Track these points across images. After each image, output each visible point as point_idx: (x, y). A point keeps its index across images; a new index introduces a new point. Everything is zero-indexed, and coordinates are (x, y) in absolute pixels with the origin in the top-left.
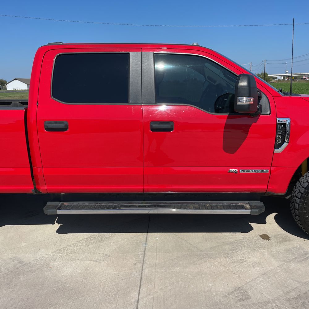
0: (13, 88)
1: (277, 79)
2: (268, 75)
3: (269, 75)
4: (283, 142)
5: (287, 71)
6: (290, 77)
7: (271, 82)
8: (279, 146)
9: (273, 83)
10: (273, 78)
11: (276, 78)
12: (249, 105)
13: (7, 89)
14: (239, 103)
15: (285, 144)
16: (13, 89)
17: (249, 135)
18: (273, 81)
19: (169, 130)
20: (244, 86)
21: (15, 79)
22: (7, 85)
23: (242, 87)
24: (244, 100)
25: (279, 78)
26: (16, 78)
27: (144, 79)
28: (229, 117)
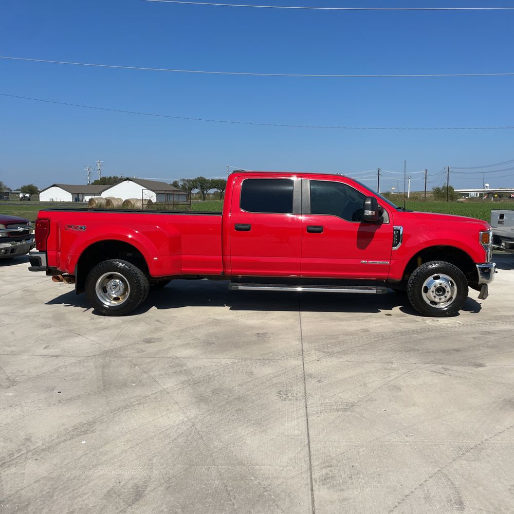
0: (50, 199)
1: (470, 197)
2: (453, 190)
3: (455, 191)
4: (398, 243)
5: (487, 185)
6: (490, 195)
7: (458, 202)
8: (396, 245)
9: (462, 202)
10: (463, 195)
11: (468, 195)
12: (372, 215)
13: (40, 201)
14: (366, 214)
15: (400, 244)
16: (49, 201)
17: (374, 239)
18: (461, 200)
19: (320, 232)
20: (369, 204)
21: (54, 186)
22: (41, 195)
23: (367, 204)
24: (369, 213)
25: (473, 195)
26: (56, 183)
27: (303, 198)
28: (361, 225)
